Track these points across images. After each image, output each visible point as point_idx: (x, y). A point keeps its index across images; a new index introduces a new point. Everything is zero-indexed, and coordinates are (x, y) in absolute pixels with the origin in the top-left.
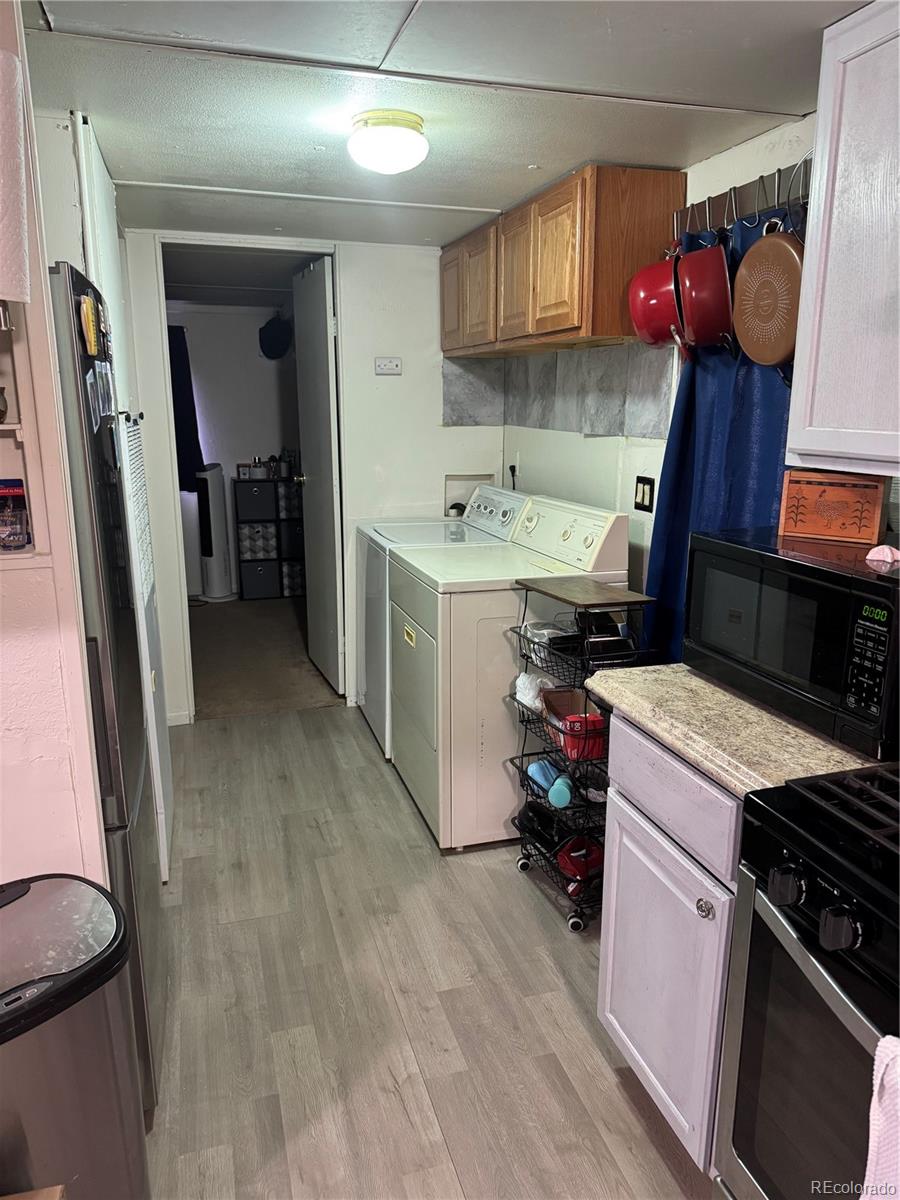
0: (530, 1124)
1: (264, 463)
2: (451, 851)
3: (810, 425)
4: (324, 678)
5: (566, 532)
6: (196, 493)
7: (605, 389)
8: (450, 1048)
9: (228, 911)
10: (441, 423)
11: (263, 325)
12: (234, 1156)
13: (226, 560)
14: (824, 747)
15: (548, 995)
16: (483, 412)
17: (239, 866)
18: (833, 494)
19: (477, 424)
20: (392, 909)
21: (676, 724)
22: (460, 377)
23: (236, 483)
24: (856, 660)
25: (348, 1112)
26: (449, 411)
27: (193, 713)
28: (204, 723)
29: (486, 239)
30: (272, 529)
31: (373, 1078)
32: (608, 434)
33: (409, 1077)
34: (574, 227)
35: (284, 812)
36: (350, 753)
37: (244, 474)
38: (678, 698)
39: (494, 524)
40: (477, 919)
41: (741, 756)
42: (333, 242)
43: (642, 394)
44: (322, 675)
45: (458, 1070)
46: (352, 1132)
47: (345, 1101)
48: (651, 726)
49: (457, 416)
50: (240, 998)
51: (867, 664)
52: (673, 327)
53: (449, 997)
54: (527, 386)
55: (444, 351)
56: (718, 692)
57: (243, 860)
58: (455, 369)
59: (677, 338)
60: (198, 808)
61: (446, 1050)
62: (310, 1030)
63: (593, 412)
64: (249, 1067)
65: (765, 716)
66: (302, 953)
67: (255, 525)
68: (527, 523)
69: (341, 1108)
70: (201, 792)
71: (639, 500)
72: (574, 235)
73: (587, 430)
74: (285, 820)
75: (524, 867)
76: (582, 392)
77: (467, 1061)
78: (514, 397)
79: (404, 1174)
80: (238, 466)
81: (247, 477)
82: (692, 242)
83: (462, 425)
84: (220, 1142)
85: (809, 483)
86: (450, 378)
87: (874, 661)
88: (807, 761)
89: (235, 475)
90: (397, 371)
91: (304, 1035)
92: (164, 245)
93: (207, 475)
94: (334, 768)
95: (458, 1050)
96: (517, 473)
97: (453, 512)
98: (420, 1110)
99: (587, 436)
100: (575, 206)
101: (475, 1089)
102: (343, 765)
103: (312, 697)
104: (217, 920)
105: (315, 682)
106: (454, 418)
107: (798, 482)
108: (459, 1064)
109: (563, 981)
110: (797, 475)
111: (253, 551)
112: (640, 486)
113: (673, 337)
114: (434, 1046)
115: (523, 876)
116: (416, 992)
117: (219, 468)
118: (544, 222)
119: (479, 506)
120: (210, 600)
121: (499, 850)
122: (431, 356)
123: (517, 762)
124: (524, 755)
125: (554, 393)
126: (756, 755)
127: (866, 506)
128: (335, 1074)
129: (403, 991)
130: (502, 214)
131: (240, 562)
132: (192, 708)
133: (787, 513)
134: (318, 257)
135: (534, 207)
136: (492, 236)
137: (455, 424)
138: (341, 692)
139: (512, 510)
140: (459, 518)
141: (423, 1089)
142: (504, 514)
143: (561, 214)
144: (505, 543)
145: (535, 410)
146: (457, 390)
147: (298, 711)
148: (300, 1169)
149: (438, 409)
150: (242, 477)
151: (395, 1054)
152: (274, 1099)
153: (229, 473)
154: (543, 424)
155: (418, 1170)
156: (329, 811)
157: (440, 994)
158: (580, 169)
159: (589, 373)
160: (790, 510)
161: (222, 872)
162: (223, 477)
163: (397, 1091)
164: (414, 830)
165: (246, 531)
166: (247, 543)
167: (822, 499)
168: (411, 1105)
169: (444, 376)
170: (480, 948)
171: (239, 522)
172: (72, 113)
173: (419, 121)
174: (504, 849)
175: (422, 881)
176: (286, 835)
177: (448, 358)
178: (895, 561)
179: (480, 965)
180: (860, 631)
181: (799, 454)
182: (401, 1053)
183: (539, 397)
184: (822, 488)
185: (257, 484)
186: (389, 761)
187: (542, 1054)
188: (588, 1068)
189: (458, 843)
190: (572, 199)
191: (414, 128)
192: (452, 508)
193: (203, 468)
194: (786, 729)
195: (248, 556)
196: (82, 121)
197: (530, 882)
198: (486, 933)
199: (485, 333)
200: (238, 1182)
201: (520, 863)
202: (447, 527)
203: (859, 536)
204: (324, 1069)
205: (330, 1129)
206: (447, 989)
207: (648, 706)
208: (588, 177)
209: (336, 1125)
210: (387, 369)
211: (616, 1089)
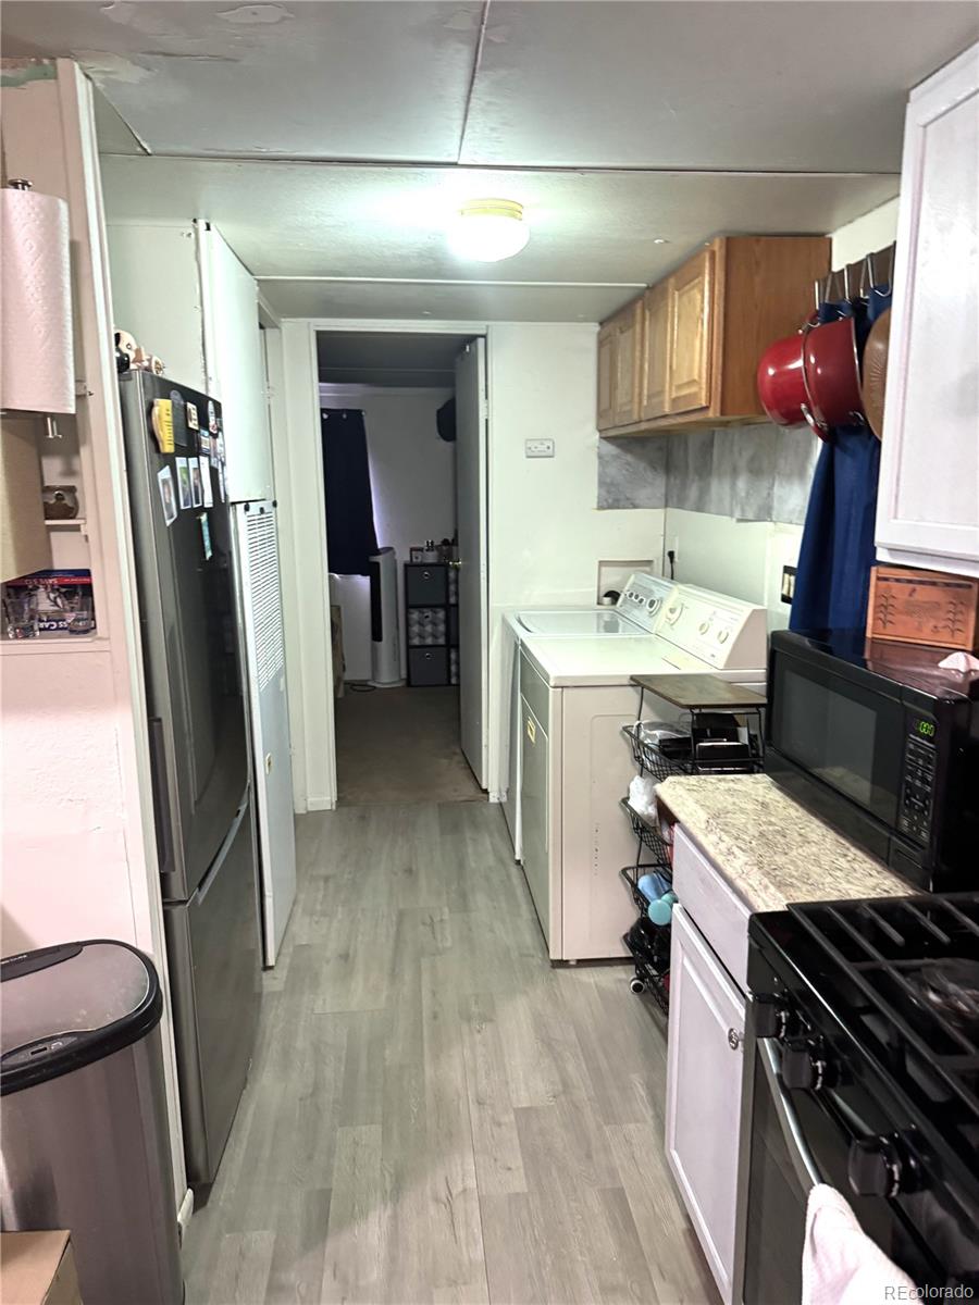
0: (579, 1258)
1: (437, 547)
2: (562, 964)
3: (895, 517)
4: (472, 772)
5: (703, 625)
6: (368, 578)
7: (756, 471)
8: (513, 1167)
9: (324, 1001)
10: (595, 506)
11: (439, 406)
12: (276, 1242)
13: (396, 646)
14: (878, 872)
15: (632, 1126)
16: (642, 494)
17: (345, 957)
18: (924, 594)
19: (635, 506)
20: (487, 1018)
21: (725, 837)
22: (617, 457)
23: (406, 566)
24: (909, 778)
25: (395, 1217)
26: (604, 493)
27: (335, 799)
28: (345, 810)
29: (634, 316)
30: (441, 614)
31: (428, 1187)
32: (758, 519)
33: (465, 1190)
34: (703, 302)
35: (401, 906)
36: (481, 851)
37: (417, 558)
38: (742, 811)
39: (641, 615)
40: (574, 1037)
41: (775, 877)
42: (487, 323)
43: (789, 477)
44: (470, 768)
45: (518, 1191)
46: (395, 1238)
47: (395, 1205)
48: (701, 838)
49: (613, 497)
50: (316, 1089)
51: (918, 783)
52: (803, 406)
53: (525, 1115)
54: (687, 467)
55: (600, 431)
56: (792, 806)
57: (351, 952)
58: (610, 449)
59: (809, 417)
60: (320, 896)
61: (509, 1169)
62: (377, 1129)
63: (743, 494)
64: (310, 1158)
65: (831, 835)
66: (387, 1052)
67: (425, 610)
68: (670, 615)
69: (389, 1212)
70: (326, 879)
71: (785, 592)
72: (702, 310)
73: (738, 515)
74: (401, 914)
75: (637, 988)
76: (735, 472)
77: (528, 1183)
78: (675, 478)
79: (437, 1287)
80: (412, 550)
81: (419, 560)
82: (830, 312)
83: (618, 508)
84: (265, 1228)
85: (898, 580)
86: (607, 459)
87: (924, 780)
88: (849, 886)
89: (408, 559)
90: (550, 452)
91: (370, 1133)
92: (319, 333)
93: (380, 559)
94: (461, 865)
95: (522, 1171)
96: (676, 559)
97: (607, 600)
98: (467, 1225)
99: (739, 520)
100: (704, 279)
101: (529, 1213)
102: (472, 863)
103: (456, 790)
104: (313, 1010)
105: (461, 775)
106: (610, 501)
107: (886, 579)
108: (519, 1183)
109: (651, 1113)
110: (885, 572)
111: (422, 636)
112: (787, 576)
113: (805, 419)
114: (499, 1164)
115: (634, 998)
116: (493, 1106)
117: (391, 552)
118: (680, 296)
119: (631, 595)
120: (378, 686)
121: (615, 968)
122: (587, 437)
123: (630, 873)
124: (639, 866)
125: (710, 474)
126: (793, 876)
127: (960, 608)
128: (391, 1176)
129: (480, 1103)
130: (648, 288)
131: (409, 647)
132: (334, 794)
133: (875, 612)
134: (472, 339)
135: (672, 281)
136: (639, 311)
137: (610, 507)
138: (484, 787)
139: (661, 600)
140: (613, 607)
141: (476, 1205)
142: (652, 604)
143: (693, 288)
144: (649, 636)
145: (693, 492)
146: (612, 470)
147: (439, 805)
148: (335, 1265)
149: (592, 492)
150: (414, 560)
151: (456, 1165)
152: (325, 1195)
153: (403, 557)
154: (700, 507)
155: (450, 1286)
156: (446, 910)
157: (516, 1111)
158: (711, 239)
159: (740, 454)
160: (878, 610)
161: (328, 962)
162: (395, 561)
163: (449, 1202)
164: (528, 937)
165: (415, 615)
166: (415, 629)
167: (912, 599)
168: (460, 1218)
169: (600, 457)
170: (570, 1068)
171: (409, 607)
172: (195, 221)
173: (519, 208)
174: (620, 968)
175: (526, 993)
176: (398, 930)
177: (606, 438)
178: (971, 670)
179: (566, 1086)
180: (911, 746)
181: (890, 549)
182: (462, 1164)
183: (697, 478)
184: (911, 586)
185: (429, 568)
186: (518, 862)
187: (609, 1186)
188: (657, 1209)
189: (571, 955)
190: (700, 274)
191: (514, 216)
192: (606, 595)
193: (377, 552)
194: (845, 852)
195: (416, 641)
196: (205, 227)
197: (641, 1004)
198: (580, 1054)
199: (630, 412)
200: (274, 1268)
201: (633, 983)
202: (599, 616)
203: (951, 640)
204: (382, 1171)
205: (373, 1231)
206: (524, 1105)
207: (703, 815)
208: (716, 248)
209: (380, 1227)
210: (540, 451)
211: (681, 1234)
